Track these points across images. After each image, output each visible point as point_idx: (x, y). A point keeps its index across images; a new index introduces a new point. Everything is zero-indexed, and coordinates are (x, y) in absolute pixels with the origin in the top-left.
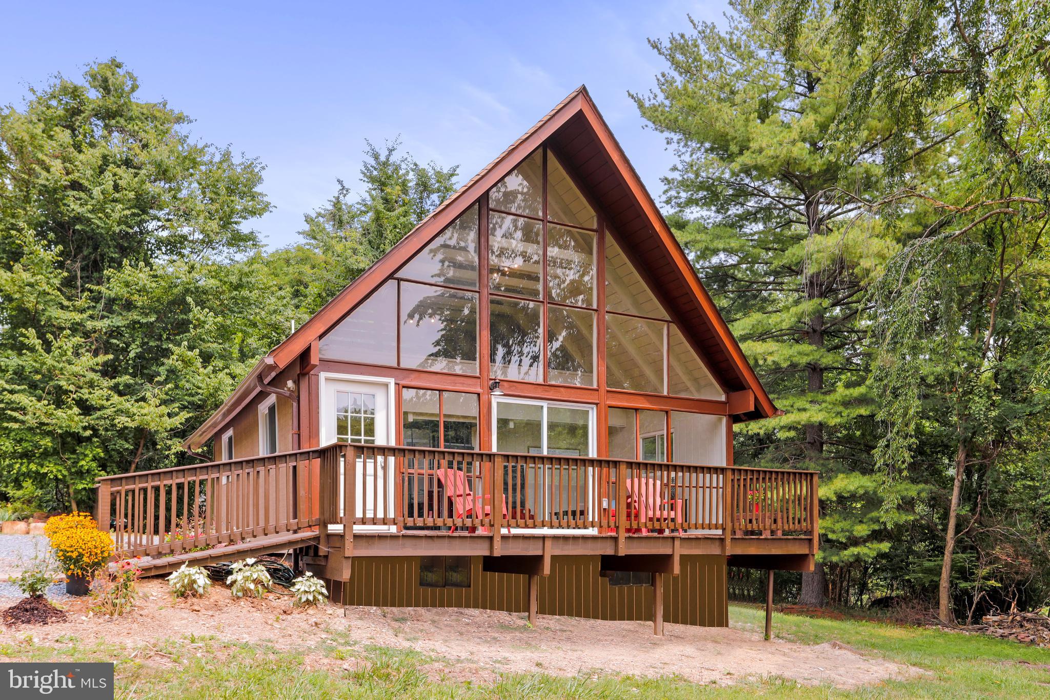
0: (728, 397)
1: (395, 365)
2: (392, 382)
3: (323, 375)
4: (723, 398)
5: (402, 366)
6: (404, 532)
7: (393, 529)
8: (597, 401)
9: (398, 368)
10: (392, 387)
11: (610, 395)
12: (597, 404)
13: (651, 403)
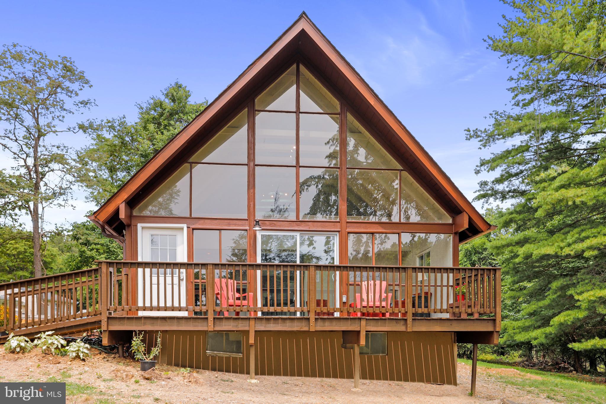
0: (454, 220)
1: (189, 216)
2: (185, 226)
3: (140, 226)
4: (450, 221)
5: (193, 216)
6: (193, 316)
7: (185, 314)
8: (339, 230)
9: (191, 218)
10: (185, 229)
11: (348, 224)
12: (339, 231)
13: (385, 229)
